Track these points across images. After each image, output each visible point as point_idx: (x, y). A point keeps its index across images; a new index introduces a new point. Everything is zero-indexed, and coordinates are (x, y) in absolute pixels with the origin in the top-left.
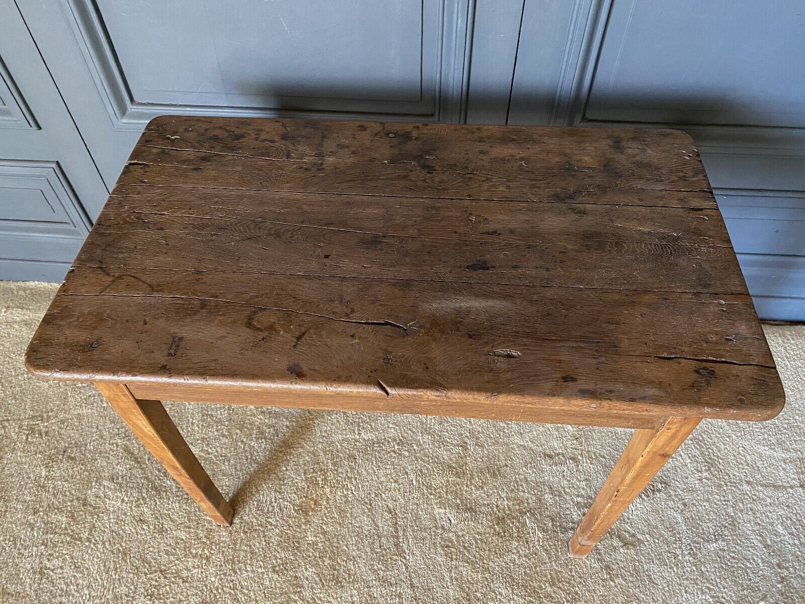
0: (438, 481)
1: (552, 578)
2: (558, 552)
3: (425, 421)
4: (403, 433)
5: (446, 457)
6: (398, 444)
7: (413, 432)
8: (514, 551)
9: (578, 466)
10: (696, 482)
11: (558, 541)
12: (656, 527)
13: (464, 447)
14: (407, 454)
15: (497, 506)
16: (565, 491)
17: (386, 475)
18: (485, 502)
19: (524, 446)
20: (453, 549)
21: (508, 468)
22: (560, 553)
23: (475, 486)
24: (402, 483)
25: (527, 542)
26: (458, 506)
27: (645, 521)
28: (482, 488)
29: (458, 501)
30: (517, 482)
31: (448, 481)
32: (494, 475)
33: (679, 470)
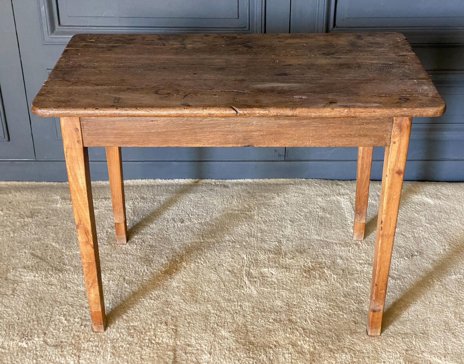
0: (262, 257)
1: (344, 294)
2: (347, 283)
3: (250, 232)
4: (235, 238)
5: (266, 247)
6: (232, 243)
7: (243, 238)
8: (318, 284)
9: (359, 247)
10: (441, 251)
11: (347, 279)
12: (415, 271)
13: (280, 242)
14: (239, 246)
15: (304, 266)
16: (351, 258)
17: (225, 256)
18: (296, 265)
19: (321, 240)
20: (275, 285)
21: (311, 250)
22: (349, 284)
23: (288, 258)
24: (237, 259)
25: (326, 280)
26: (277, 267)
27: (407, 269)
28: (293, 258)
29: (277, 265)
30: (317, 255)
31: (269, 257)
32: (301, 252)
33: (429, 246)
